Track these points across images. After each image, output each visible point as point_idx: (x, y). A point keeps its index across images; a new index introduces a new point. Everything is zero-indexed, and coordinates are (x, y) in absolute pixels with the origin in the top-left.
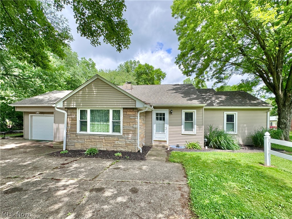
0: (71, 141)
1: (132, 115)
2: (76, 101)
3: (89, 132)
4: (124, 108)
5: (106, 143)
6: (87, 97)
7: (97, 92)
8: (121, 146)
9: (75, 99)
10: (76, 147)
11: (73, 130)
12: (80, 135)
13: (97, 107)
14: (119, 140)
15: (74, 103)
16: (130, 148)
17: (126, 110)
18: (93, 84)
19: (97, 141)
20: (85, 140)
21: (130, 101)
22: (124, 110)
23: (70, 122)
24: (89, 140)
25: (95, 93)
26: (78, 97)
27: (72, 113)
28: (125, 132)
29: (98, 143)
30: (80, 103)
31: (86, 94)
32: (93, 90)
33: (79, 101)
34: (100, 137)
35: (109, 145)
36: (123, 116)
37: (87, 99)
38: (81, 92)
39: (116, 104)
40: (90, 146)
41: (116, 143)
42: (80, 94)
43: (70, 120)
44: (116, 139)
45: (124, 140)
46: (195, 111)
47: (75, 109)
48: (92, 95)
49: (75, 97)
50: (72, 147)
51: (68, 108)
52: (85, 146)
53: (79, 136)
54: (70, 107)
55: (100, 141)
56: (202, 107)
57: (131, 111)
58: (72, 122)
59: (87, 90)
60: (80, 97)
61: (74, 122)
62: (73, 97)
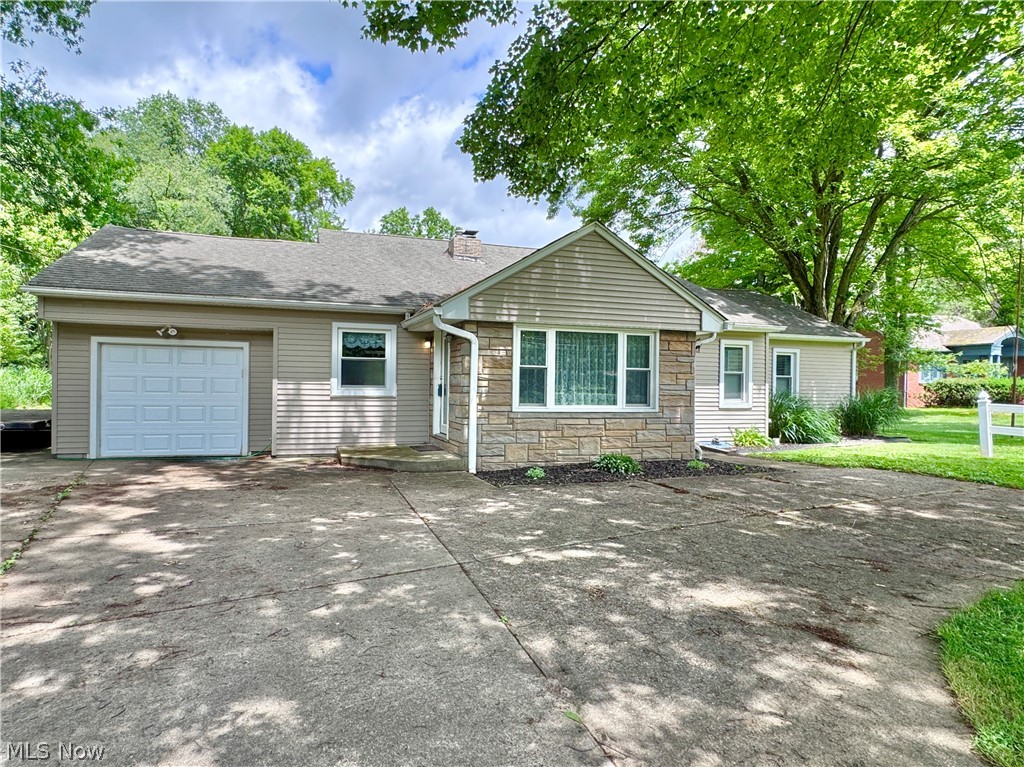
0: (490, 440)
1: (684, 353)
2: (521, 300)
3: (551, 406)
4: (662, 332)
5: (611, 439)
6: (557, 290)
7: (589, 274)
8: (653, 444)
9: (516, 294)
10: (511, 459)
11: (500, 399)
12: (526, 416)
13: (579, 323)
14: (649, 426)
15: (511, 306)
16: (679, 450)
17: (668, 338)
18: (577, 249)
19: (584, 433)
20: (543, 434)
21: (687, 310)
22: (663, 338)
23: (486, 371)
24: (554, 433)
25: (583, 280)
26: (525, 288)
27: (494, 341)
28: (665, 404)
29: (586, 439)
30: (532, 307)
31: (554, 278)
32: (580, 267)
33: (532, 301)
34: (592, 422)
35: (619, 444)
36: (660, 354)
37: (557, 296)
38: (536, 271)
39: (646, 319)
40: (560, 452)
41: (640, 437)
42: (533, 276)
43: (487, 365)
44: (639, 423)
45: (663, 426)
46: (750, 343)
47: (509, 326)
48: (575, 285)
49: (516, 287)
50: (496, 460)
51: (479, 324)
52: (543, 452)
53: (519, 421)
54: (498, 319)
55: (593, 433)
56: (765, 334)
57: (682, 339)
58: (495, 371)
59: (557, 265)
60: (534, 289)
61: (502, 371)
62: (506, 286)
